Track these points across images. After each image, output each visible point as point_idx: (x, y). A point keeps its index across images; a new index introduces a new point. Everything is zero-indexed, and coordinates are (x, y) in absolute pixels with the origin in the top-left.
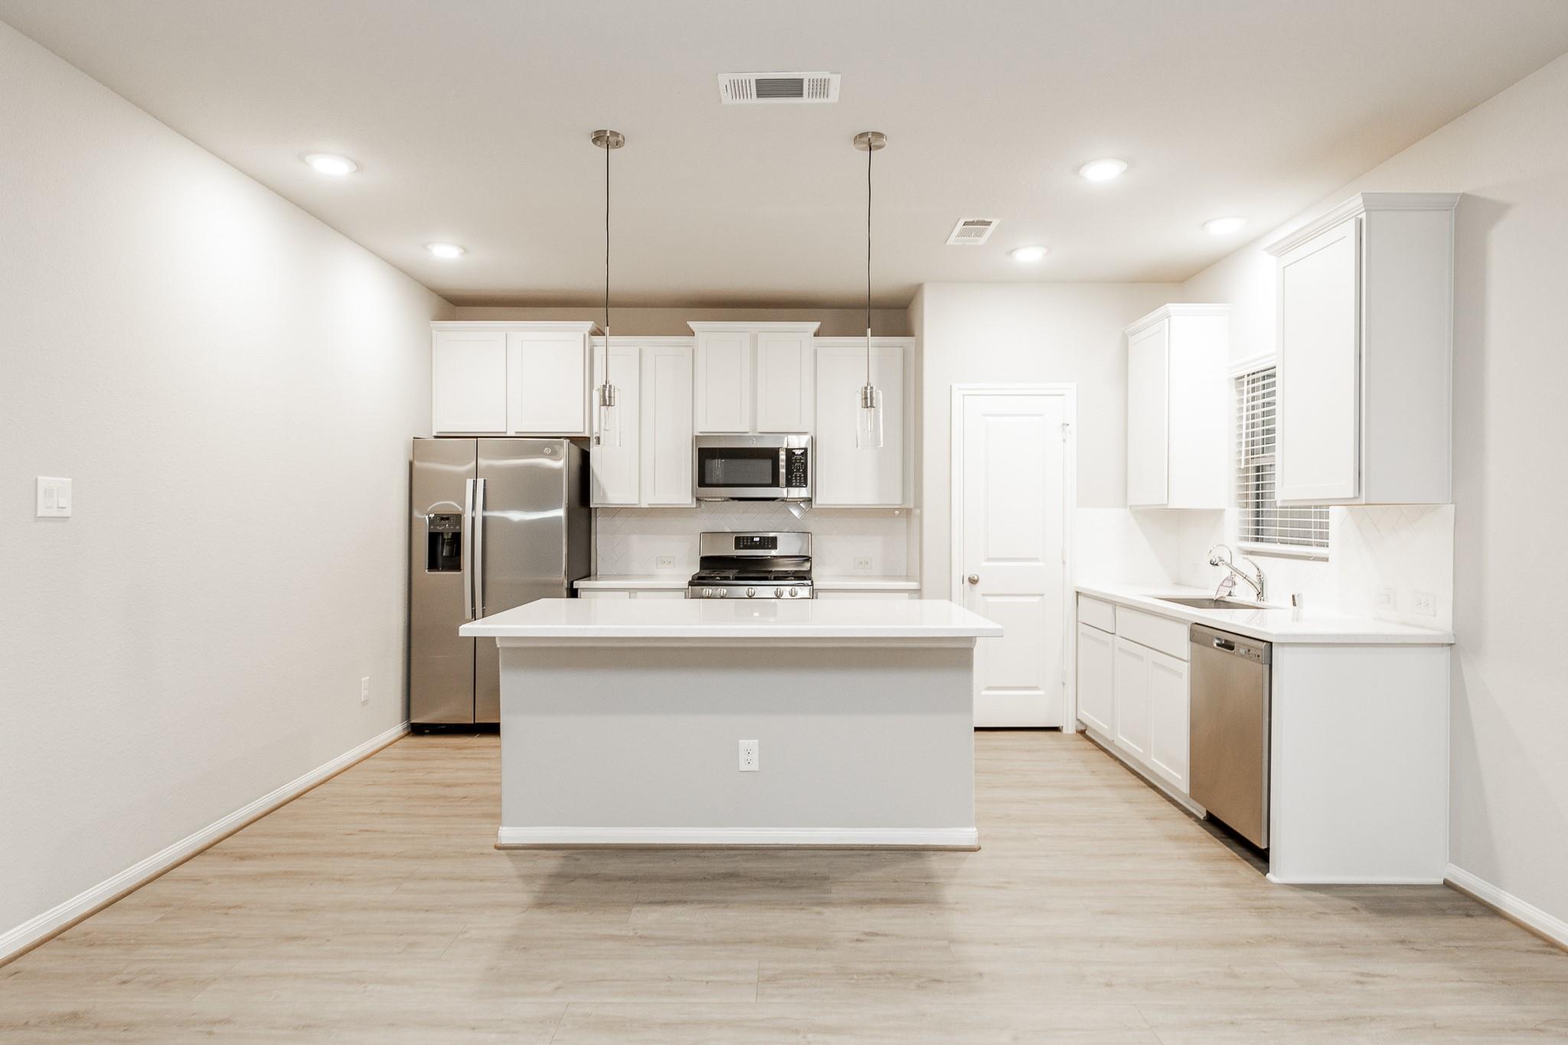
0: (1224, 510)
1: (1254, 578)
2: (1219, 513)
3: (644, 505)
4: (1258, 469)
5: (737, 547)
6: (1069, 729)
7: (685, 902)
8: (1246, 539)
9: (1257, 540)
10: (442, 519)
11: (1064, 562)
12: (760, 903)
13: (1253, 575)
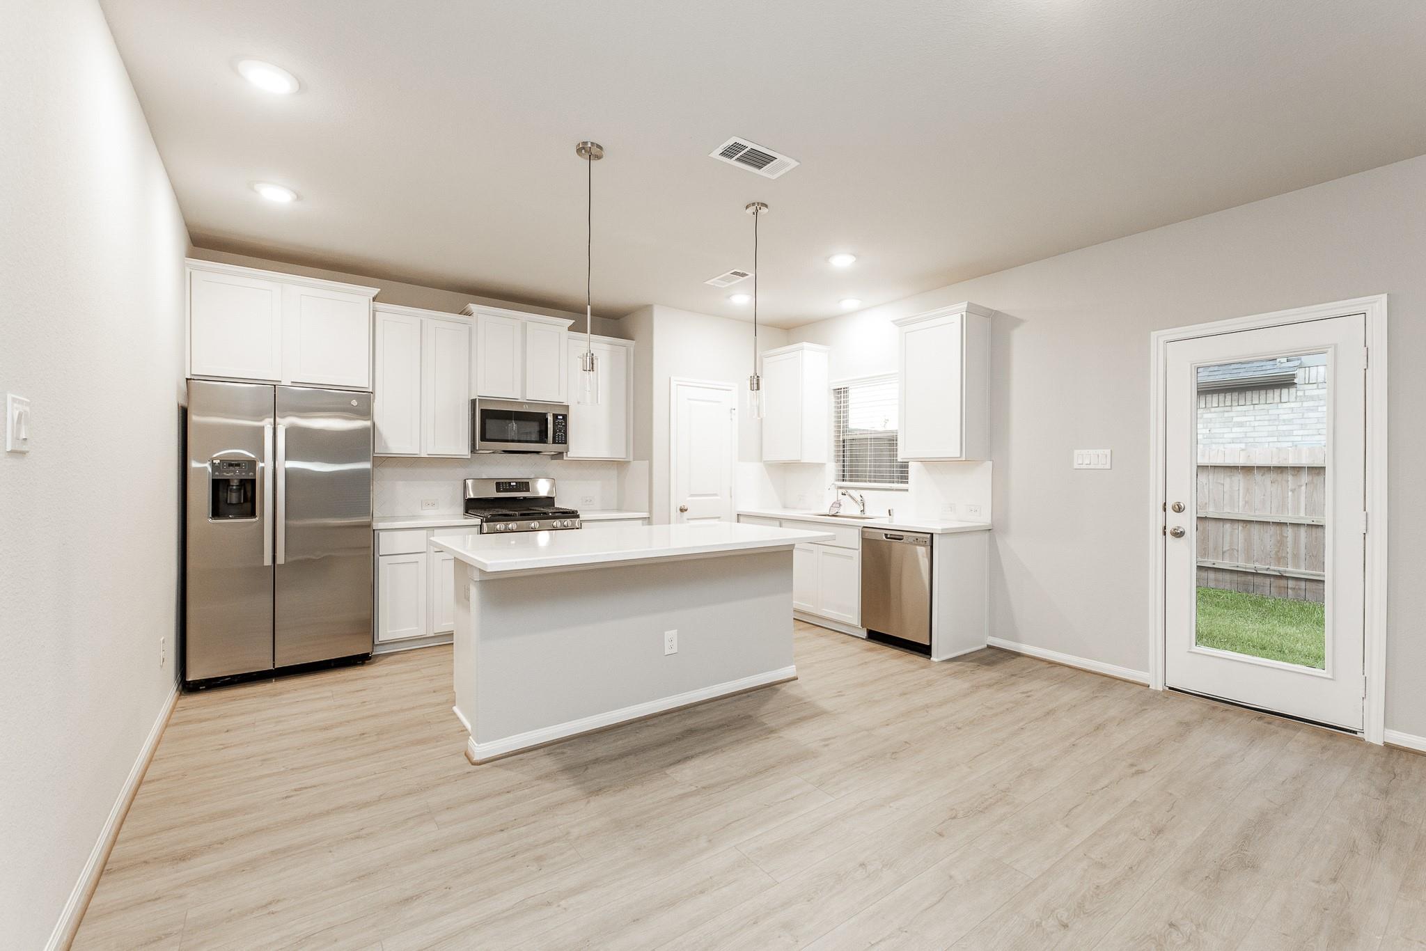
0: (825, 464)
1: (859, 501)
2: (820, 466)
3: (424, 455)
5: (498, 490)
7: (692, 757)
8: (838, 480)
9: (843, 480)
10: (231, 465)
11: (731, 496)
12: (738, 741)
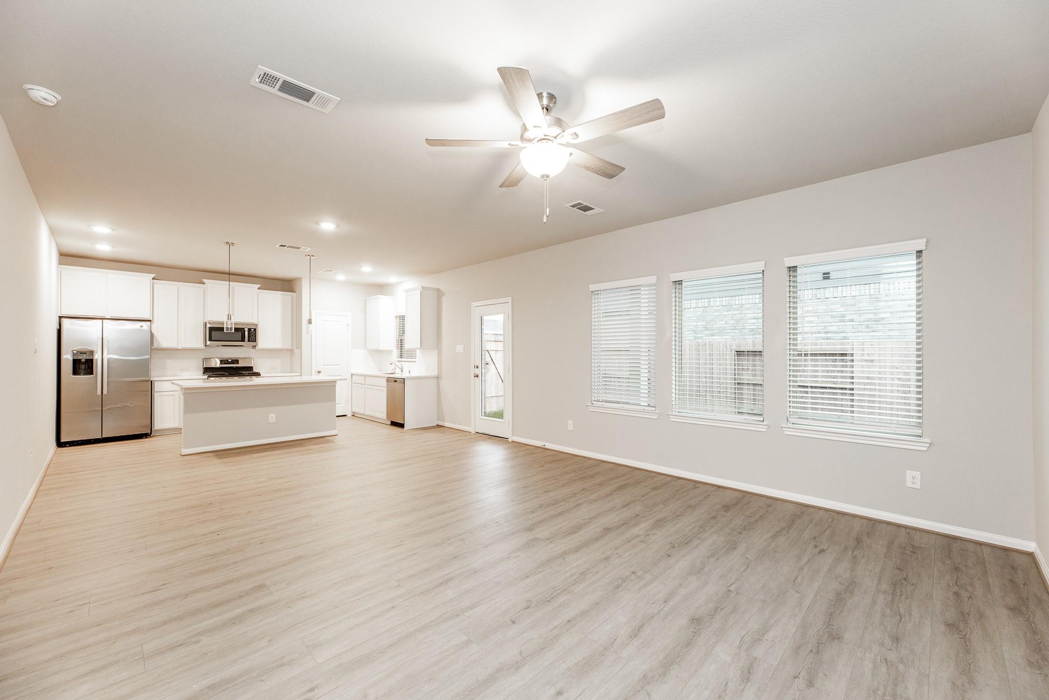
0: (392, 350)
1: (400, 367)
3: (180, 348)
4: (401, 340)
5: (222, 364)
6: (349, 415)
8: (398, 358)
9: (401, 358)
10: (81, 353)
11: (348, 366)
13: (400, 366)
